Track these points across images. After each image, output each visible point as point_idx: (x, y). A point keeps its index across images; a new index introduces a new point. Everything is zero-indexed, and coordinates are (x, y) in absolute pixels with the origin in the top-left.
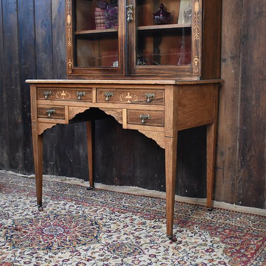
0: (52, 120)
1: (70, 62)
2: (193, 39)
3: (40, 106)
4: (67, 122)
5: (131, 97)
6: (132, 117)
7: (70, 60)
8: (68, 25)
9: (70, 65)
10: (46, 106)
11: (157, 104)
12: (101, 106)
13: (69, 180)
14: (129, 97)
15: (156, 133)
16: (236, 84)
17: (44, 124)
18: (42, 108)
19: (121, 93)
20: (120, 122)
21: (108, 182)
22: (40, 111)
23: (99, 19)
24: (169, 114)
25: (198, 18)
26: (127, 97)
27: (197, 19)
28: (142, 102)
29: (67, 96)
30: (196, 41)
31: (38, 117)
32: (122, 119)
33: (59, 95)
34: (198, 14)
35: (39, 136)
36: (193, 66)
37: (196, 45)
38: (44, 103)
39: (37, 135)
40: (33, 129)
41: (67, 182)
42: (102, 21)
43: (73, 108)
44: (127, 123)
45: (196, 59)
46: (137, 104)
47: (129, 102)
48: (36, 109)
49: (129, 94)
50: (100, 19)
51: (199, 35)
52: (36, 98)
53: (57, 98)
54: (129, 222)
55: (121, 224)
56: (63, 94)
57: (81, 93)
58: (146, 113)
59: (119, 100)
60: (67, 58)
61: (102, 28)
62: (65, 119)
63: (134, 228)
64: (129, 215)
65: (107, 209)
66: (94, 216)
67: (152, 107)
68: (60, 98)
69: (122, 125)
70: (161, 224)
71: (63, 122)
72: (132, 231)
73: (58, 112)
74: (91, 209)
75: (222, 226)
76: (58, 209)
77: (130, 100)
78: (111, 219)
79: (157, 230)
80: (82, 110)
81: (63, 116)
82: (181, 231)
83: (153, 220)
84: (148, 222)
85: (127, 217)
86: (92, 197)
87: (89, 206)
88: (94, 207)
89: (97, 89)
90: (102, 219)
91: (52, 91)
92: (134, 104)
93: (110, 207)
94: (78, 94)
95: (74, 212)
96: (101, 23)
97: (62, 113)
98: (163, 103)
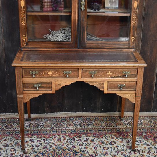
0: (39, 92)
1: (24, 37)
3: (24, 82)
4: (54, 92)
5: (111, 74)
6: (112, 86)
7: (24, 35)
8: (21, 8)
9: (24, 39)
10: (32, 82)
11: (131, 78)
12: (86, 80)
13: (4, 115)
14: (109, 73)
15: (129, 94)
16: (138, 43)
17: (30, 95)
18: (28, 84)
19: (103, 71)
20: (102, 90)
21: (40, 112)
22: (26, 86)
23: (46, 3)
24: (140, 83)
25: (137, 12)
26: (108, 74)
27: (135, 13)
28: (119, 76)
29: (54, 74)
30: (134, 26)
31: (23, 90)
32: (103, 88)
33: (46, 74)
34: (136, 9)
36: (131, 42)
37: (133, 29)
38: (28, 80)
39: (23, 103)
40: (18, 100)
41: (2, 117)
42: (49, 4)
43: (60, 82)
44: (108, 90)
45: (133, 37)
46: (116, 78)
47: (109, 77)
48: (22, 85)
49: (110, 72)
51: (136, 23)
52: (21, 76)
53: (44, 76)
54: (92, 144)
55: (91, 147)
56: (50, 73)
57: (68, 72)
58: (122, 83)
59: (101, 76)
60: (21, 34)
61: (49, 9)
62: (51, 90)
63: (102, 148)
64: (85, 138)
65: (65, 136)
66: (65, 145)
67: (128, 80)
68: (47, 76)
69: (103, 91)
70: (112, 140)
71: (50, 92)
72: (104, 151)
73: (45, 86)
74: (54, 140)
75: (142, 130)
76: (34, 147)
77: (110, 75)
78: (80, 145)
79: (115, 145)
80: (69, 83)
81: (51, 88)
82: (128, 142)
83: (104, 138)
84: (103, 140)
85: (86, 140)
86: (40, 128)
87: (49, 137)
88: (53, 137)
89: (82, 69)
90: (75, 147)
91: (38, 71)
92: (114, 78)
93: (65, 134)
94: (65, 72)
95: (48, 147)
96: (48, 5)
97: (49, 86)
98: (136, 77)
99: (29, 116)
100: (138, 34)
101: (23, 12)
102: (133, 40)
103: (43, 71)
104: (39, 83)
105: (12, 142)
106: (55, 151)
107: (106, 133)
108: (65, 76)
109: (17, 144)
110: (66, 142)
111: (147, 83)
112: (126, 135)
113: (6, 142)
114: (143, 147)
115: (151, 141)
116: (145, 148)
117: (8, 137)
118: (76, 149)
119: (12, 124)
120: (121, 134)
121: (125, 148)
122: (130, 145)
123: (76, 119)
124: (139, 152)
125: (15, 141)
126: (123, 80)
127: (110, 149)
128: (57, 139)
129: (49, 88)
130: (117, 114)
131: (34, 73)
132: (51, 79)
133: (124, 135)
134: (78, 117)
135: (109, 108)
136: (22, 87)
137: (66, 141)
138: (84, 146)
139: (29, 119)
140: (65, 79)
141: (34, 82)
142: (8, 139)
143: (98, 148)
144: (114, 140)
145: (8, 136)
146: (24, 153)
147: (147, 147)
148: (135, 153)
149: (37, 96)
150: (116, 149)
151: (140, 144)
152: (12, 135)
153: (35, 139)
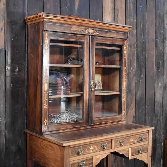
2: (123, 101)
3: (71, 163)
5: (133, 140)
6: (134, 151)
10: (77, 161)
11: (145, 141)
12: (117, 150)
15: (144, 157)
18: (73, 164)
26: (131, 141)
28: (138, 142)
29: (95, 149)
30: (124, 102)
32: (129, 154)
33: (89, 150)
34: (125, 87)
37: (124, 104)
38: (74, 159)
43: (99, 156)
44: (131, 156)
45: (124, 111)
47: (132, 143)
48: (69, 166)
49: (132, 138)
51: (125, 99)
53: (87, 152)
56: (92, 148)
57: (104, 145)
58: (140, 147)
59: (127, 143)
67: (143, 143)
69: (129, 158)
73: (87, 162)
77: (133, 142)
81: (92, 164)
89: (115, 140)
92: (135, 143)
94: (102, 145)
97: (90, 162)
98: (147, 140)
101: (46, 95)
102: (124, 113)
103: (86, 147)
104: (83, 161)
108: (104, 149)
126: (140, 144)
129: (90, 164)
131: (79, 150)
132: (92, 155)
141: (79, 161)
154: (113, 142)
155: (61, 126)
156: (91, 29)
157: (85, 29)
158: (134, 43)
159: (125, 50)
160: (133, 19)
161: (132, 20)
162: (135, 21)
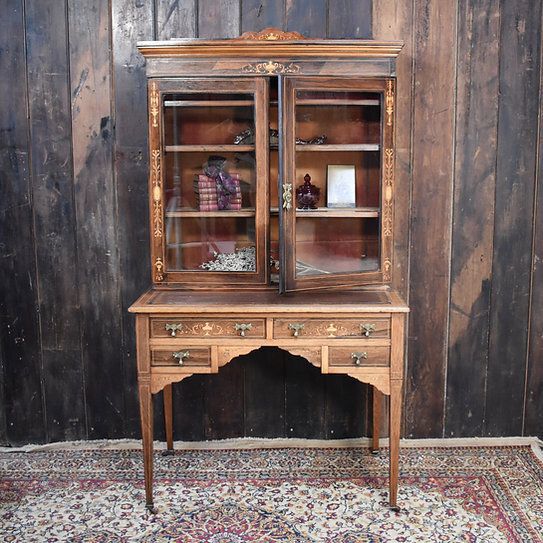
0: (184, 369)
1: (159, 262)
3: (153, 349)
4: (216, 370)
5: (335, 330)
6: (338, 357)
7: (159, 259)
8: (155, 202)
9: (159, 267)
10: (170, 348)
11: (378, 338)
12: (283, 343)
14: (332, 329)
15: (376, 376)
16: (403, 282)
17: (166, 376)
18: (160, 352)
19: (318, 324)
20: (317, 365)
22: (156, 357)
23: (205, 193)
24: (398, 349)
25: (391, 207)
26: (328, 330)
27: (389, 210)
28: (353, 335)
29: (215, 330)
30: (388, 238)
31: (152, 366)
32: (320, 360)
33: (199, 330)
34: (390, 202)
35: (152, 395)
36: (383, 271)
37: (388, 244)
38: (161, 343)
40: (141, 386)
42: (211, 196)
43: (228, 348)
44: (330, 366)
45: (387, 261)
46: (346, 338)
47: (332, 336)
48: (148, 354)
49: (332, 325)
50: (208, 193)
51: (391, 230)
52: (148, 335)
53: (194, 335)
54: (304, 497)
55: (301, 504)
56: (207, 327)
57: (243, 326)
58: (360, 351)
59: (314, 334)
60: (152, 255)
61: (211, 207)
62: (210, 366)
63: (325, 506)
64: (289, 487)
65: (246, 484)
66: (244, 500)
67: (371, 342)
68: (200, 334)
69: (320, 368)
70: (349, 491)
71: (207, 370)
72: (328, 511)
73: (196, 356)
74: (220, 490)
75: (418, 475)
76: (175, 502)
77: (334, 333)
78: (275, 500)
79: (355, 500)
80: (246, 351)
81: (208, 362)
82: (386, 494)
83: (331, 487)
84: (328, 491)
85: (291, 491)
86: (191, 469)
87: (210, 485)
88: (220, 485)
89: (274, 319)
90: (263, 504)
91: (183, 323)
92: (342, 338)
93: (245, 480)
94: (237, 327)
95: (206, 502)
96: (209, 199)
97: (204, 357)
98: (388, 336)
99: (170, 447)
100: (402, 262)
101: (157, 211)
102: (387, 267)
103: (192, 323)
104: (184, 351)
105: (127, 493)
106: (219, 511)
107: (337, 479)
108: (238, 334)
109: (137, 496)
110: (245, 496)
111: (428, 370)
112: (381, 481)
113: (114, 493)
114: (417, 504)
115: (436, 494)
116: (422, 506)
117: (120, 484)
118: (266, 508)
119: (132, 461)
120: (369, 481)
121: (376, 506)
122: (388, 500)
123: (274, 454)
124: (407, 513)
125: (135, 492)
126: (362, 342)
127: (342, 508)
128: (226, 489)
129: (205, 360)
130: (364, 441)
131: (174, 327)
132: (209, 342)
133: (377, 482)
134: (278, 449)
135: (347, 429)
136: (148, 359)
137: (245, 492)
138: (285, 502)
139: (170, 452)
140: (239, 342)
141: (174, 349)
142: (120, 488)
143: (317, 505)
144: (354, 491)
145: (120, 481)
146: (152, 513)
147: (427, 504)
148: (397, 515)
149: (180, 378)
150: (356, 508)
151: (412, 499)
152: (128, 480)
153: (179, 488)
154: (270, 324)
155: (198, 278)
156: (270, 62)
157: (254, 65)
158: (490, 78)
159: (390, 105)
160: (488, 13)
161: (484, 13)
162: (497, 15)
